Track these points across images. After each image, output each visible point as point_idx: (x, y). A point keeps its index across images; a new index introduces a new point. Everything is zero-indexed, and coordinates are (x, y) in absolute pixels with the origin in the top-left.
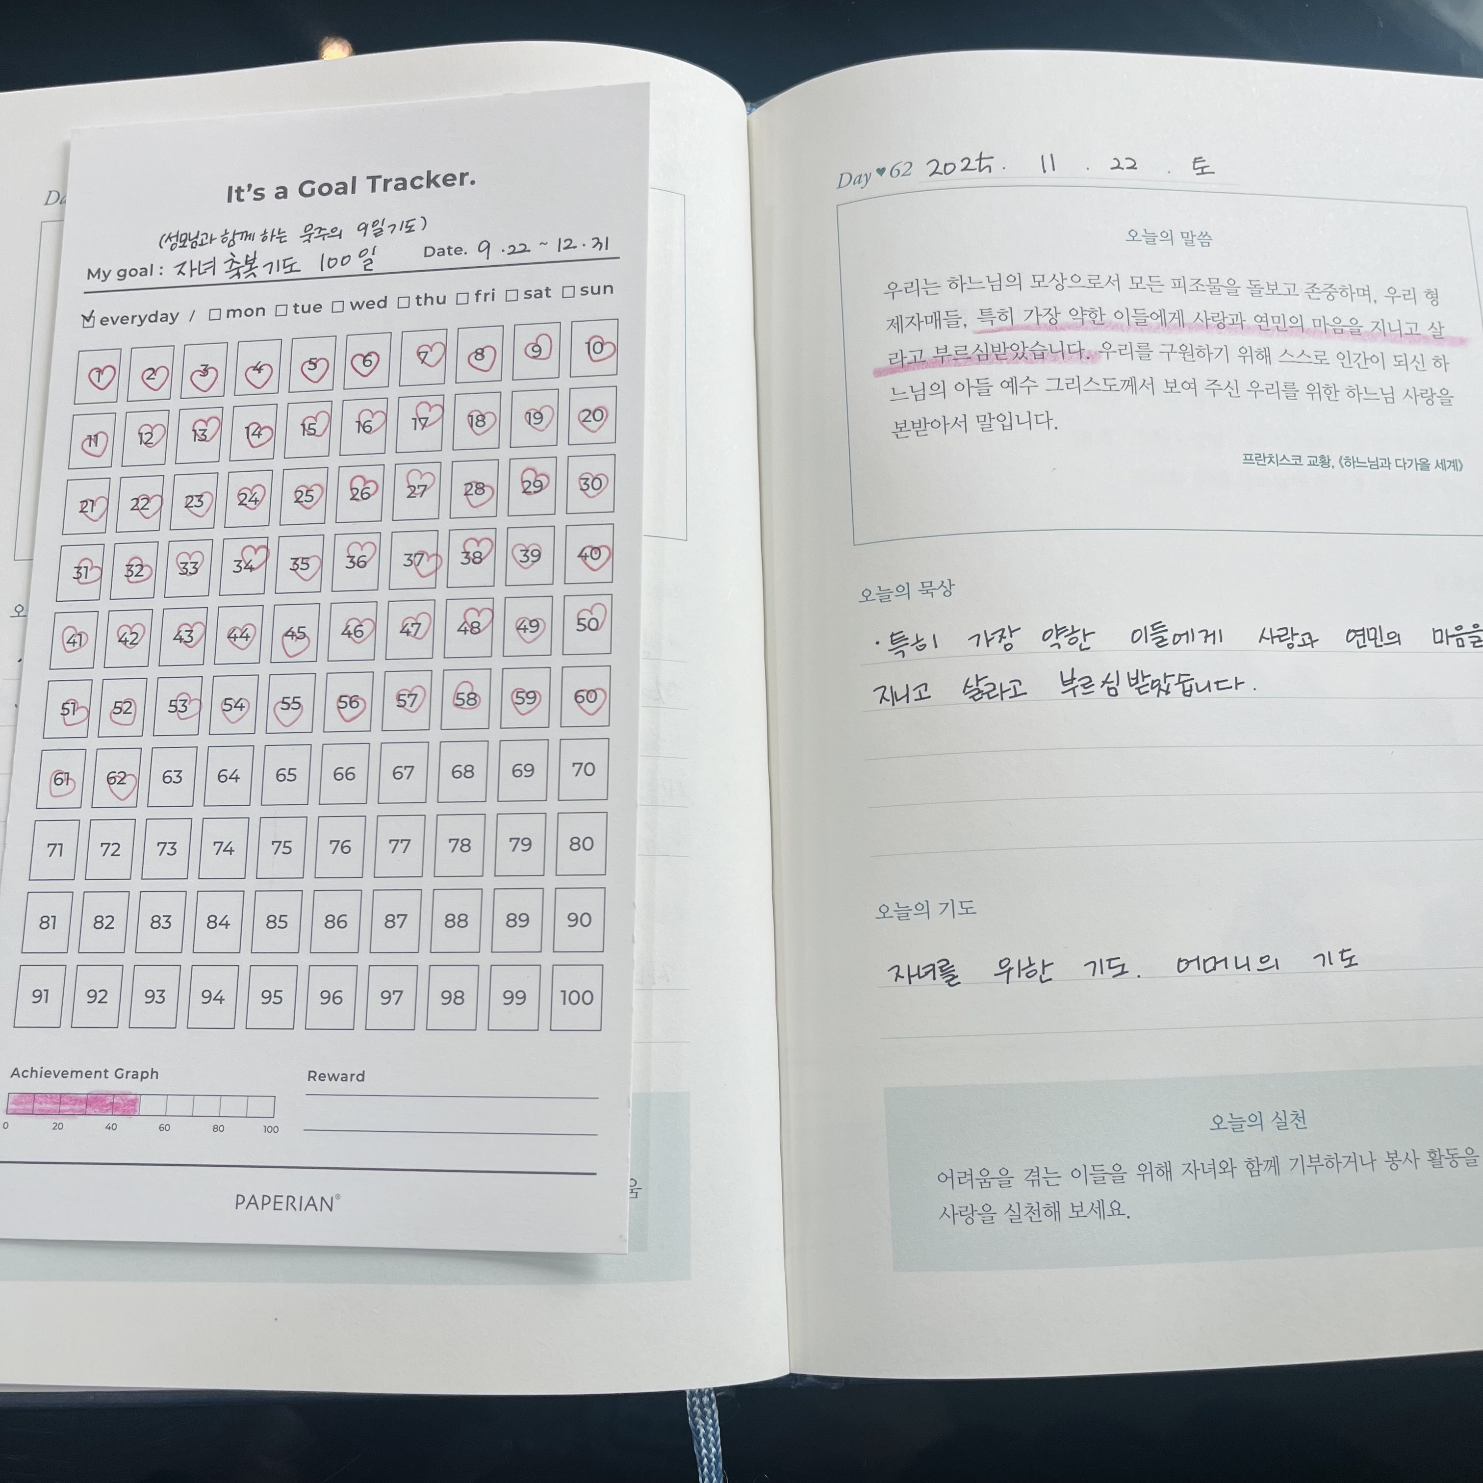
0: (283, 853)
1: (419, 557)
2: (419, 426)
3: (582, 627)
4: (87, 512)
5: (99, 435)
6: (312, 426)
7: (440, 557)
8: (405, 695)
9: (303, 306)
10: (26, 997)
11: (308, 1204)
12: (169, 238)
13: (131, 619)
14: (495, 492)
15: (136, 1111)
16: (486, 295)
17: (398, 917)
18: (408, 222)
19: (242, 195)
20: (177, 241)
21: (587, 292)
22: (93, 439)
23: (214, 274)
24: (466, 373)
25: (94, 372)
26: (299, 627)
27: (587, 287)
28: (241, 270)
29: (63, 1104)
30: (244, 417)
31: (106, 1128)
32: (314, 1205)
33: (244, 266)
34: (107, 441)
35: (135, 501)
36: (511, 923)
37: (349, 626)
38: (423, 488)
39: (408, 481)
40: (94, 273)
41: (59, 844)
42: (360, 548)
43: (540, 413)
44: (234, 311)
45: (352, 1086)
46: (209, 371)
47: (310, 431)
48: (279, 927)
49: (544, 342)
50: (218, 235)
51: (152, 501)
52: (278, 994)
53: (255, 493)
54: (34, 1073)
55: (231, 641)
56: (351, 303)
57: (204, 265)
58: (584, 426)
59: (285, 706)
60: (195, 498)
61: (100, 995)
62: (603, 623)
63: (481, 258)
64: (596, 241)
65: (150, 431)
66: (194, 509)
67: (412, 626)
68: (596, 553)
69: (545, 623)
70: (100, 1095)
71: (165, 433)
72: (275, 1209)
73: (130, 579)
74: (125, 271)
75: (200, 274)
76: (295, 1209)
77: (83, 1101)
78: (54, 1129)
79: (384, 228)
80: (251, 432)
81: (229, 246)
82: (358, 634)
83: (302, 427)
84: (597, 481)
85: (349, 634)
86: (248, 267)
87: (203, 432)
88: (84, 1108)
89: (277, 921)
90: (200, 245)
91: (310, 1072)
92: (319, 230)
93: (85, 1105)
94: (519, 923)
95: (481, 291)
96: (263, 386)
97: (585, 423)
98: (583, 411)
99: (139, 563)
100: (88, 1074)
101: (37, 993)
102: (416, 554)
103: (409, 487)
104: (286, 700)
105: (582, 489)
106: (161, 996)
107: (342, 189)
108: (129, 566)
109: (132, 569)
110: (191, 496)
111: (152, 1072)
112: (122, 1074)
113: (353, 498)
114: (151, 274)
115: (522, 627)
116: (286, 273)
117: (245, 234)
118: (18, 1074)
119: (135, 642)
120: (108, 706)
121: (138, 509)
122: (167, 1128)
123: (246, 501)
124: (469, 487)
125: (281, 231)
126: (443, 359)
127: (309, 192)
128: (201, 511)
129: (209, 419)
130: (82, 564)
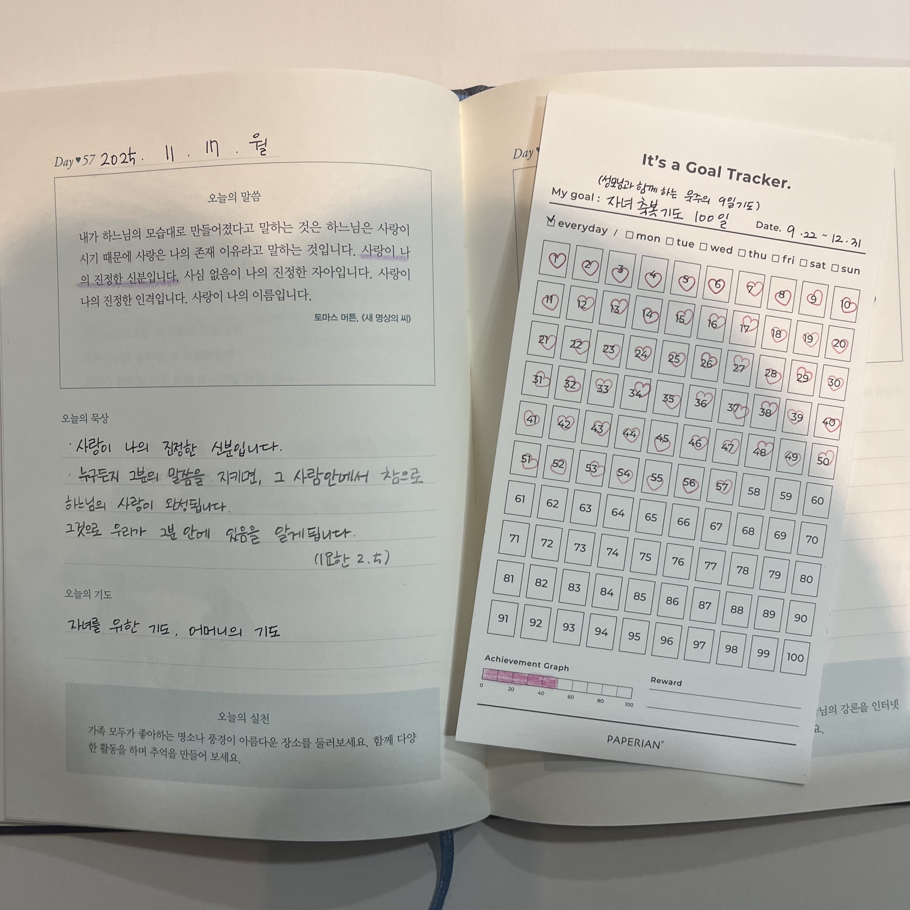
0: (646, 560)
1: (736, 407)
2: (744, 330)
3: (820, 462)
4: (543, 343)
5: (553, 297)
6: (682, 318)
7: (748, 409)
8: (721, 483)
9: (683, 242)
10: (495, 618)
11: (646, 744)
12: (605, 179)
13: (566, 412)
14: (782, 377)
15: (555, 687)
16: (789, 259)
17: (706, 604)
18: (749, 203)
19: (652, 162)
20: (610, 182)
21: (845, 271)
22: (550, 298)
23: (631, 209)
24: (773, 304)
25: (553, 255)
26: (665, 435)
27: (845, 268)
28: (648, 210)
29: (514, 678)
30: (642, 304)
31: (538, 693)
32: (650, 745)
33: (649, 208)
34: (558, 301)
35: (573, 342)
36: (766, 615)
37: (693, 439)
38: (743, 367)
39: (734, 362)
40: (556, 191)
41: (517, 536)
42: (703, 396)
43: (811, 336)
44: (642, 236)
45: (674, 688)
46: (624, 270)
47: (680, 320)
48: (641, 600)
49: (818, 295)
50: (635, 183)
51: (584, 344)
52: (638, 635)
53: (645, 351)
54: (498, 660)
55: (625, 436)
56: (711, 246)
57: (625, 201)
58: (834, 349)
59: (654, 479)
60: (609, 347)
61: (538, 623)
62: (831, 461)
63: (788, 236)
64: (854, 241)
65: (585, 300)
66: (608, 354)
67: (729, 446)
68: (832, 423)
69: (800, 457)
70: (536, 676)
71: (593, 304)
72: (628, 744)
73: (568, 389)
74: (576, 194)
75: (622, 207)
76: (639, 746)
77: (526, 678)
78: (509, 690)
79: (735, 203)
80: (646, 314)
81: (641, 193)
83: (676, 317)
84: (837, 382)
85: (693, 444)
86: (652, 209)
87: (617, 307)
88: (526, 681)
89: (640, 596)
90: (623, 188)
91: (652, 678)
92: (696, 195)
93: (526, 680)
94: (770, 615)
95: (786, 256)
96: (655, 286)
97: (835, 347)
98: (835, 340)
99: (573, 380)
100: (529, 664)
101: (501, 617)
102: (735, 405)
103: (735, 365)
104: (654, 475)
105: (829, 385)
106: (572, 627)
107: (712, 173)
108: (567, 381)
109: (568, 383)
110: (607, 346)
111: (565, 667)
112: (548, 666)
113: (702, 365)
114: (592, 200)
115: (788, 456)
116: (674, 218)
117: (651, 187)
118: (489, 659)
119: (568, 427)
120: (550, 462)
121: (574, 347)
122: (572, 697)
123: (639, 355)
124: (768, 371)
125: (674, 191)
126: (761, 293)
127: (693, 170)
128: (612, 356)
129: (621, 300)
130: (539, 375)
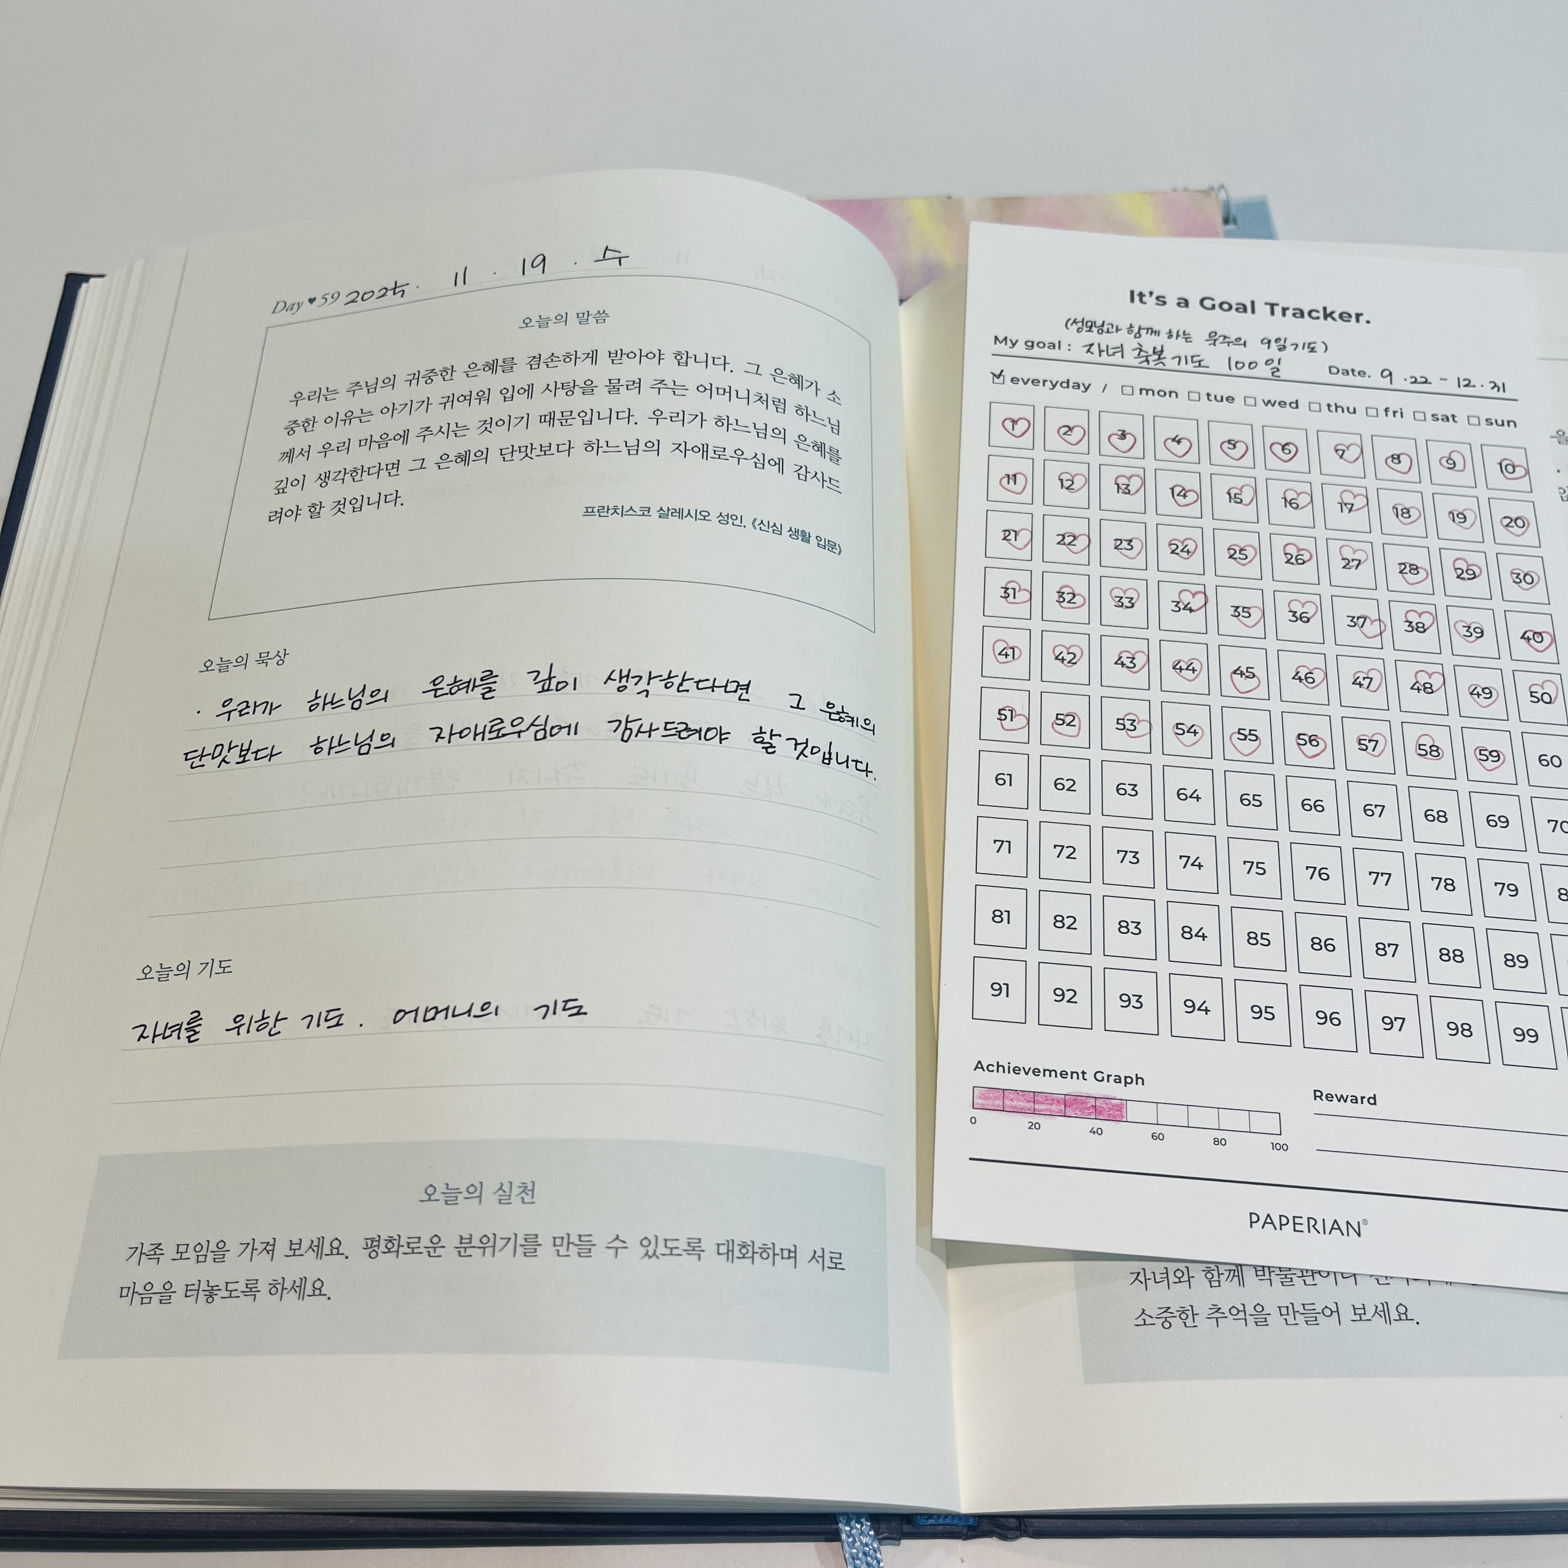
0: (1257, 873)
1: (1361, 621)
2: (1345, 509)
3: (1536, 700)
4: (1010, 540)
5: (1017, 476)
6: (1237, 496)
7: (1383, 623)
8: (1366, 740)
9: (1215, 396)
10: (984, 991)
11: (1333, 1228)
12: (1075, 322)
13: (1068, 640)
14: (1430, 574)
15: (1123, 1117)
16: (1394, 413)
17: (1389, 946)
18: (1310, 344)
19: (1144, 299)
20: (1083, 325)
21: (1492, 423)
22: (1012, 478)
23: (1122, 357)
24: (1384, 471)
25: (1008, 421)
26: (1247, 668)
27: (1491, 419)
28: (1149, 358)
29: (1038, 1103)
30: (1167, 480)
31: (1090, 1132)
32: (1339, 1229)
33: (1151, 356)
34: (1027, 482)
35: (1060, 538)
36: (1510, 963)
37: (1299, 672)
38: (1357, 562)
39: (1342, 555)
40: (1001, 340)
41: (1006, 841)
42: (1301, 606)
43: (1462, 514)
44: (1147, 390)
45: (1364, 1109)
46: (1127, 436)
47: (1236, 500)
48: (1262, 944)
49: (1455, 456)
51: (1079, 539)
52: (1269, 1010)
53: (1186, 546)
54: (1001, 1069)
55: (1176, 672)
56: (1263, 400)
58: (1508, 530)
59: (1243, 737)
60: (1123, 542)
61: (1069, 995)
62: (1556, 697)
64: (1493, 385)
65: (1071, 479)
66: (1124, 551)
67: (1364, 680)
68: (1538, 637)
69: (1497, 692)
70: (1080, 1098)
71: (1086, 483)
72: (1295, 1230)
73: (1063, 604)
74: (1033, 343)
75: (1108, 355)
76: (1319, 1232)
77: (1061, 1102)
78: (1029, 1128)
79: (1288, 344)
80: (1176, 493)
81: (1135, 337)
82: (1310, 680)
83: (1228, 496)
84: (1528, 577)
85: (1300, 679)
86: (1156, 357)
87: (1125, 486)
88: (1063, 1109)
89: (1259, 938)
90: (1106, 332)
91: (1315, 1091)
92: (1222, 338)
93: (1063, 1106)
94: (1518, 964)
95: (1389, 408)
96: (1184, 455)
97: (1508, 528)
98: (1505, 518)
99: (1071, 591)
100: (1063, 1074)
101: (997, 987)
102: (1358, 618)
104: (1242, 731)
105: (1514, 582)
106: (1137, 1001)
107: (1242, 308)
108: (1060, 593)
109: (1063, 596)
110: (1121, 540)
111: (1137, 1078)
112: (1103, 1078)
113: (1288, 562)
114: (1059, 348)
115: (1475, 692)
116: (1194, 367)
117: (1150, 331)
118: (982, 1068)
119: (1072, 662)
120: (1049, 718)
121: (1064, 544)
122: (1161, 1137)
123: (1178, 551)
124: (1403, 567)
125: (1187, 332)
126: (1361, 457)
127: (1210, 306)
128: (1131, 553)
129: (1132, 476)
130: (1009, 586)
